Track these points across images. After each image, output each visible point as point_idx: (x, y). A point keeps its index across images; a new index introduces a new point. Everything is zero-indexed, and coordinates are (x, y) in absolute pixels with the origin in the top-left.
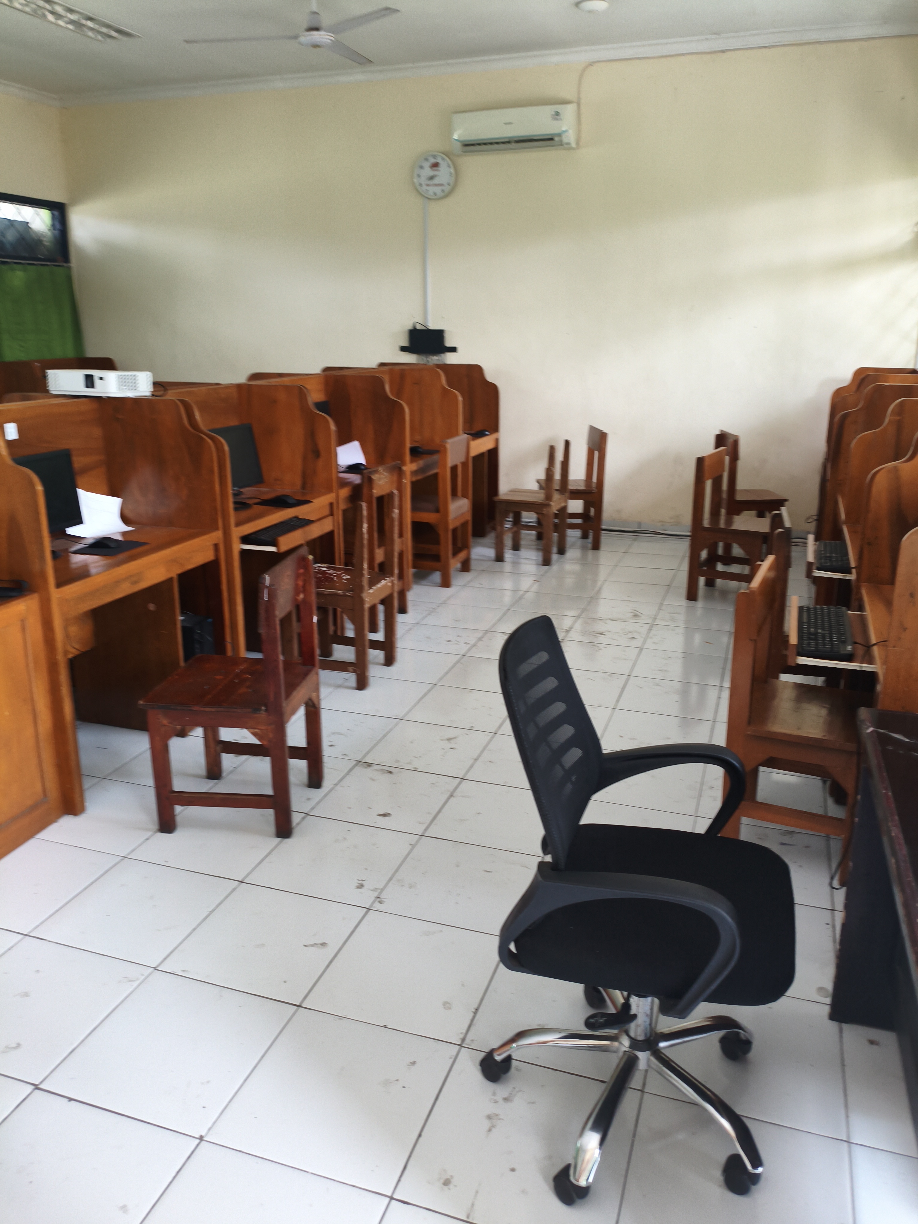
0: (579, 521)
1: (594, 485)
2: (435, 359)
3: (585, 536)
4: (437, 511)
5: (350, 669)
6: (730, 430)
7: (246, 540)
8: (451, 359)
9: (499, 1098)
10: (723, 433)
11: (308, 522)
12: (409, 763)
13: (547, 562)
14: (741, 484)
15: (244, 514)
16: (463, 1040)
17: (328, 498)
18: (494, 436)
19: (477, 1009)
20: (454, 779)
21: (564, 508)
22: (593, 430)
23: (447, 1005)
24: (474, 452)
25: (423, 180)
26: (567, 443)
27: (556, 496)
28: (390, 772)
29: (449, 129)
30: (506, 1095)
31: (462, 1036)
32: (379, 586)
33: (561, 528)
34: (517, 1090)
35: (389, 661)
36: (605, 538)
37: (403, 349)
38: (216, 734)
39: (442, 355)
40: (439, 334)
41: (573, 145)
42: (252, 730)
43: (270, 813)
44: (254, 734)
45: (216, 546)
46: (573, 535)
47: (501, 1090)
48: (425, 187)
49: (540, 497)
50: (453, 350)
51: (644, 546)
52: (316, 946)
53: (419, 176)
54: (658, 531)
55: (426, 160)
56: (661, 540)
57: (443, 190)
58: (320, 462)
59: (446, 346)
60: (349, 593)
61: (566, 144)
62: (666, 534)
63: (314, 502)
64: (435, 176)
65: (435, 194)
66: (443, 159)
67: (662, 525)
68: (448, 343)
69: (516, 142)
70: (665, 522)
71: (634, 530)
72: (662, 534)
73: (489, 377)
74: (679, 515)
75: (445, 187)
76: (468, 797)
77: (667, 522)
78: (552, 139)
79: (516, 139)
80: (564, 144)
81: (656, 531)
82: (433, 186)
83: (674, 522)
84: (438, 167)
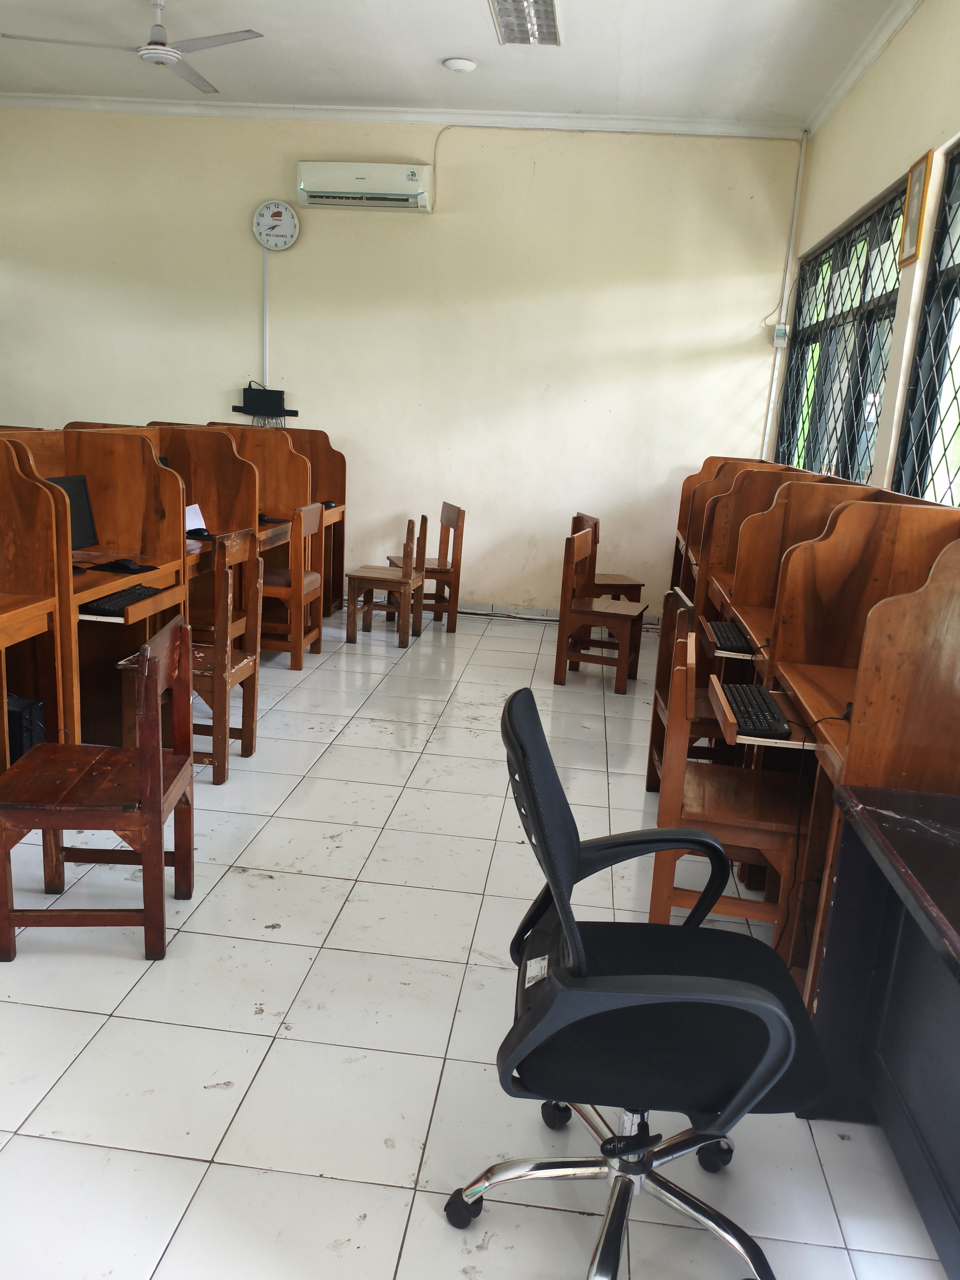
0: (432, 602)
1: (449, 566)
2: (272, 423)
3: (438, 618)
4: (289, 585)
5: (206, 760)
6: (588, 512)
7: (84, 609)
8: (291, 423)
9: (472, 1246)
10: (579, 516)
11: (156, 592)
12: (292, 866)
13: (403, 644)
14: (601, 568)
15: (83, 579)
16: (416, 1183)
17: (176, 565)
18: (340, 509)
19: (425, 1145)
20: (347, 882)
21: (421, 587)
22: (447, 507)
23: (389, 1143)
24: (326, 523)
25: (264, 229)
26: (424, 519)
27: (414, 574)
28: (271, 877)
29: (294, 178)
30: (479, 1243)
31: (414, 1178)
32: (241, 665)
33: (417, 610)
34: (489, 1234)
35: (247, 751)
36: (461, 621)
37: (236, 409)
38: (58, 838)
39: (282, 419)
40: (278, 396)
41: (429, 208)
42: (121, 833)
43: (139, 932)
44: (124, 837)
45: (50, 615)
46: (427, 616)
47: (473, 1236)
48: (264, 236)
49: (396, 574)
50: (294, 414)
51: (498, 629)
52: (219, 1086)
53: (258, 224)
54: (511, 615)
55: (268, 208)
56: (515, 624)
57: (285, 242)
58: (165, 524)
59: (286, 409)
60: (207, 673)
61: (422, 207)
62: (520, 618)
63: (159, 568)
64: (277, 226)
65: (276, 245)
66: (286, 209)
67: (515, 608)
68: (288, 406)
69: (368, 199)
70: (518, 605)
71: (487, 613)
72: (515, 618)
73: (335, 445)
74: (533, 599)
75: (288, 239)
76: (367, 901)
77: (520, 606)
78: (407, 200)
79: (368, 196)
80: (419, 207)
81: (509, 614)
82: (275, 236)
83: (527, 606)
84: (281, 216)
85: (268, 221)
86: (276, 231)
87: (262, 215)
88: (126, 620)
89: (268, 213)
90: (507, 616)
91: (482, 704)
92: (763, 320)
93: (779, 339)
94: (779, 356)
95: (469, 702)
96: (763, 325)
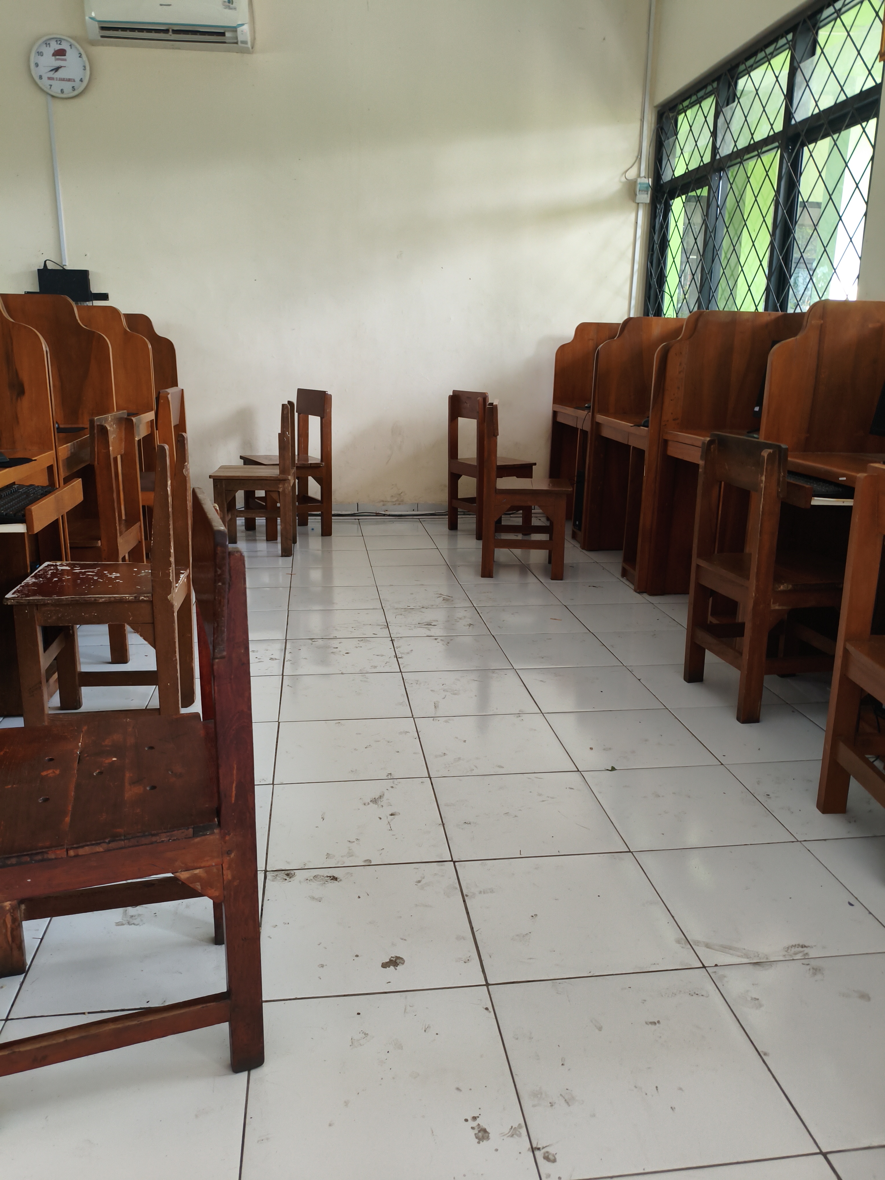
2: (86, 306)
12: (351, 855)
13: (286, 553)
20: (441, 865)
22: (304, 393)
25: (44, 71)
28: (335, 879)
29: (80, 6)
39: (90, 304)
40: (82, 276)
41: (250, 45)
48: (47, 81)
49: (271, 471)
50: (103, 296)
51: (370, 528)
53: (37, 65)
54: (380, 513)
55: (47, 44)
56: (384, 522)
57: (73, 87)
58: (25, 403)
59: (93, 292)
60: (144, 596)
61: (243, 42)
62: (389, 515)
63: (35, 460)
64: (61, 67)
65: (62, 91)
66: (71, 45)
67: (383, 505)
68: (95, 289)
69: (175, 32)
70: (386, 502)
71: (353, 513)
72: (384, 515)
73: (160, 330)
74: (401, 493)
75: (77, 84)
76: (492, 891)
77: (388, 502)
78: (223, 34)
79: (175, 29)
80: (239, 43)
81: (377, 512)
82: (57, 80)
83: (396, 501)
84: (65, 55)
85: (48, 61)
86: (60, 74)
87: (40, 54)
88: (29, 528)
89: (49, 51)
90: (375, 514)
91: (423, 607)
92: (622, 174)
93: (642, 194)
94: (641, 213)
95: (407, 607)
96: (624, 179)
